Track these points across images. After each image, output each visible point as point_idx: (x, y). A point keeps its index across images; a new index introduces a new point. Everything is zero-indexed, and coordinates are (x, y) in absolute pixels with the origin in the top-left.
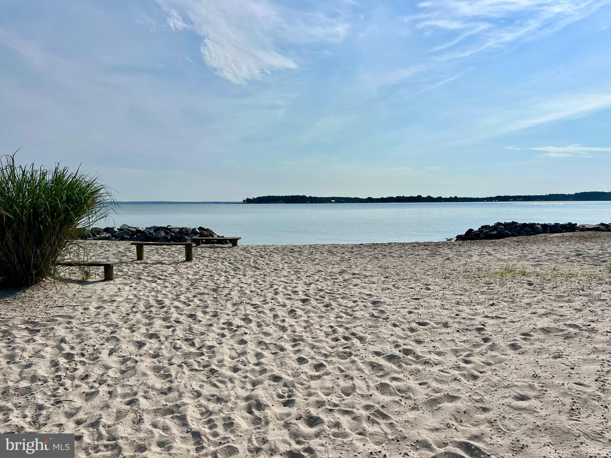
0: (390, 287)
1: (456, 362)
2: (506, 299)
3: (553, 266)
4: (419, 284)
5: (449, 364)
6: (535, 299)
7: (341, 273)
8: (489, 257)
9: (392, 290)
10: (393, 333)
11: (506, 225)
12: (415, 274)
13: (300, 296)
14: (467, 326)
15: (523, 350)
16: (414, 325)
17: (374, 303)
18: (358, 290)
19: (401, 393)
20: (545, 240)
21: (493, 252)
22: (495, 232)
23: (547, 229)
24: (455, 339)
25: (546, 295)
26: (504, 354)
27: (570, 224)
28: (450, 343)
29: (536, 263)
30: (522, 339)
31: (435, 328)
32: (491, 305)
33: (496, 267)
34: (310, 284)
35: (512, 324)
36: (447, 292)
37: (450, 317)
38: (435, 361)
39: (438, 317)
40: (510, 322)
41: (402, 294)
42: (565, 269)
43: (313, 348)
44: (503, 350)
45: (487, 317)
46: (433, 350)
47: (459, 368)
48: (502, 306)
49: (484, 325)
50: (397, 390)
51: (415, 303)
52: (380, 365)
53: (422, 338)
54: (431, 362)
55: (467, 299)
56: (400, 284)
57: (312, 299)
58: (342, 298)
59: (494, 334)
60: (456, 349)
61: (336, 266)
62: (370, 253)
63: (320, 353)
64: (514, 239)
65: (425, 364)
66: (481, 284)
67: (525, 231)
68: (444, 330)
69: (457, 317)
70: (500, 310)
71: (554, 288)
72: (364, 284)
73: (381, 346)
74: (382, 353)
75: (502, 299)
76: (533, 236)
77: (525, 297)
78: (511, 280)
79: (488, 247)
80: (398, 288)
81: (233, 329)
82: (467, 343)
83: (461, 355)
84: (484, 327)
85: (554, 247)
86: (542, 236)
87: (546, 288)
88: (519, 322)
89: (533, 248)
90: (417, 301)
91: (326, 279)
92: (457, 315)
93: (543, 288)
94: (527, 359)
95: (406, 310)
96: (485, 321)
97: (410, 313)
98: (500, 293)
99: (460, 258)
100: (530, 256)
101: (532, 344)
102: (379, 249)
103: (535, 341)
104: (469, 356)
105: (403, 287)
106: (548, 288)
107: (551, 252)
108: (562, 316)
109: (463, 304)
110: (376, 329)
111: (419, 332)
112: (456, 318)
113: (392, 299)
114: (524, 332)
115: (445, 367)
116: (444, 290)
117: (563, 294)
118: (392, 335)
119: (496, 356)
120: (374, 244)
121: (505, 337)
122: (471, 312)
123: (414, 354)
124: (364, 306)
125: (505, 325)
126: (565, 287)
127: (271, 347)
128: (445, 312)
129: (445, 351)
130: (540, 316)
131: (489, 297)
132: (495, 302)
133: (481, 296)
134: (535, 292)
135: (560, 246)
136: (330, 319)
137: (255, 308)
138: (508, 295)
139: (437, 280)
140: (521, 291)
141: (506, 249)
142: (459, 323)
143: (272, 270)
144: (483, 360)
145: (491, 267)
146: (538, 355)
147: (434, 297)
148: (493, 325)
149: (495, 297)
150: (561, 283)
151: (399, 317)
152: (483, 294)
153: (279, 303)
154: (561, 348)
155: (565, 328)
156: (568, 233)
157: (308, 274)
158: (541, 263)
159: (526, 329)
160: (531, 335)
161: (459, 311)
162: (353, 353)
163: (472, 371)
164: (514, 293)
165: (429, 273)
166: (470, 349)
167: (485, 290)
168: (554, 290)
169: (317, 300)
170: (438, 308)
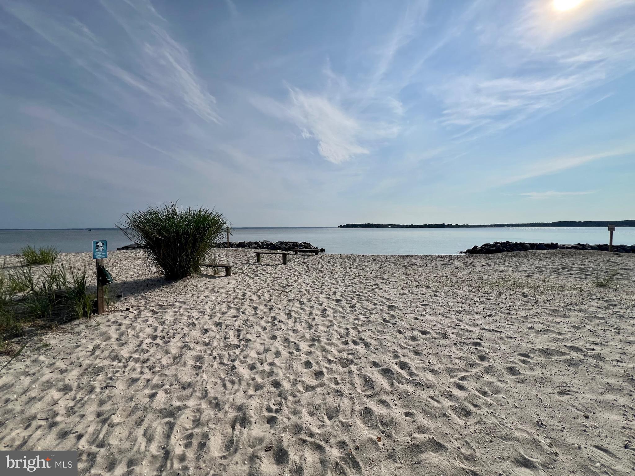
0: (406, 292)
1: (449, 387)
2: (502, 310)
3: (543, 277)
4: (429, 290)
5: (441, 388)
6: (531, 312)
7: (374, 278)
8: (489, 268)
9: (407, 295)
10: (396, 341)
11: (502, 244)
12: (429, 281)
13: (336, 296)
14: (465, 339)
15: (522, 377)
16: (416, 333)
17: (390, 307)
18: (381, 293)
19: (383, 426)
20: (534, 255)
21: (492, 264)
22: (494, 248)
23: (534, 247)
24: (451, 354)
25: (540, 308)
26: (501, 381)
27: (552, 244)
28: (446, 359)
29: (528, 274)
30: (520, 360)
31: (434, 338)
32: (489, 316)
33: (495, 277)
34: (349, 286)
35: (509, 340)
36: (451, 299)
37: (450, 327)
38: (427, 382)
39: (440, 326)
40: (507, 337)
41: (414, 299)
42: (554, 281)
43: (323, 351)
44: (500, 375)
45: (484, 329)
46: (427, 367)
47: (450, 396)
48: (499, 318)
49: (481, 340)
50: (380, 421)
51: (422, 309)
52: (372, 381)
53: (421, 349)
54: (423, 384)
55: (467, 308)
56: (415, 289)
57: (343, 300)
58: (366, 300)
59: (490, 352)
60: (451, 368)
61: (374, 271)
62: (401, 262)
63: (326, 358)
64: (509, 254)
65: (416, 385)
66: (481, 293)
67: (517, 248)
68: (442, 342)
69: (457, 327)
70: (498, 322)
71: (548, 301)
72: (387, 289)
73: (380, 356)
74: (379, 365)
75: (499, 310)
76: (523, 252)
77: (521, 309)
78: (507, 291)
79: (488, 260)
80: (412, 293)
81: (275, 323)
82: (463, 361)
83: (456, 376)
84: (481, 342)
85: (542, 261)
86: (530, 252)
87: (540, 300)
88: (517, 339)
89: (525, 262)
90: (424, 307)
91: (361, 283)
92: (456, 325)
93: (537, 301)
94: (528, 392)
95: (414, 316)
96: (483, 334)
97: (416, 319)
98: (497, 303)
99: (465, 268)
100: (522, 268)
101: (531, 369)
102: (408, 259)
103: (535, 366)
104: (464, 380)
105: (416, 293)
106: (542, 301)
107: (540, 265)
108: (560, 334)
109: (464, 312)
110: (382, 335)
111: (419, 342)
112: (455, 329)
113: (405, 303)
114: (523, 352)
115: (436, 393)
116: (449, 297)
117: (558, 309)
118: (394, 343)
119: (493, 382)
120: (405, 256)
121: (503, 356)
122: (470, 323)
123: (409, 369)
124: (381, 309)
125: (502, 341)
126: (558, 301)
127: (292, 345)
128: (447, 321)
129: (439, 370)
130: (537, 332)
131: (487, 306)
132: (492, 312)
133: (481, 306)
134: (530, 304)
135: (547, 260)
136: (349, 321)
137: (301, 304)
138: (505, 306)
139: (445, 288)
140: (517, 302)
141: (502, 262)
142: (458, 334)
143: (329, 273)
144: (478, 387)
145: (490, 277)
146: (540, 387)
147: (439, 304)
148: (490, 340)
149: (493, 307)
150: (554, 296)
151: (405, 323)
152: (482, 304)
153: (319, 301)
154: (567, 379)
155: (567, 351)
156: (551, 250)
157: (351, 278)
158: (532, 275)
159: (524, 349)
160: (530, 356)
161: (459, 320)
162: (354, 361)
163: (465, 403)
164: (510, 304)
165: (440, 281)
166: (465, 368)
167: (484, 299)
168: (548, 303)
169: (347, 301)
170: (441, 317)
